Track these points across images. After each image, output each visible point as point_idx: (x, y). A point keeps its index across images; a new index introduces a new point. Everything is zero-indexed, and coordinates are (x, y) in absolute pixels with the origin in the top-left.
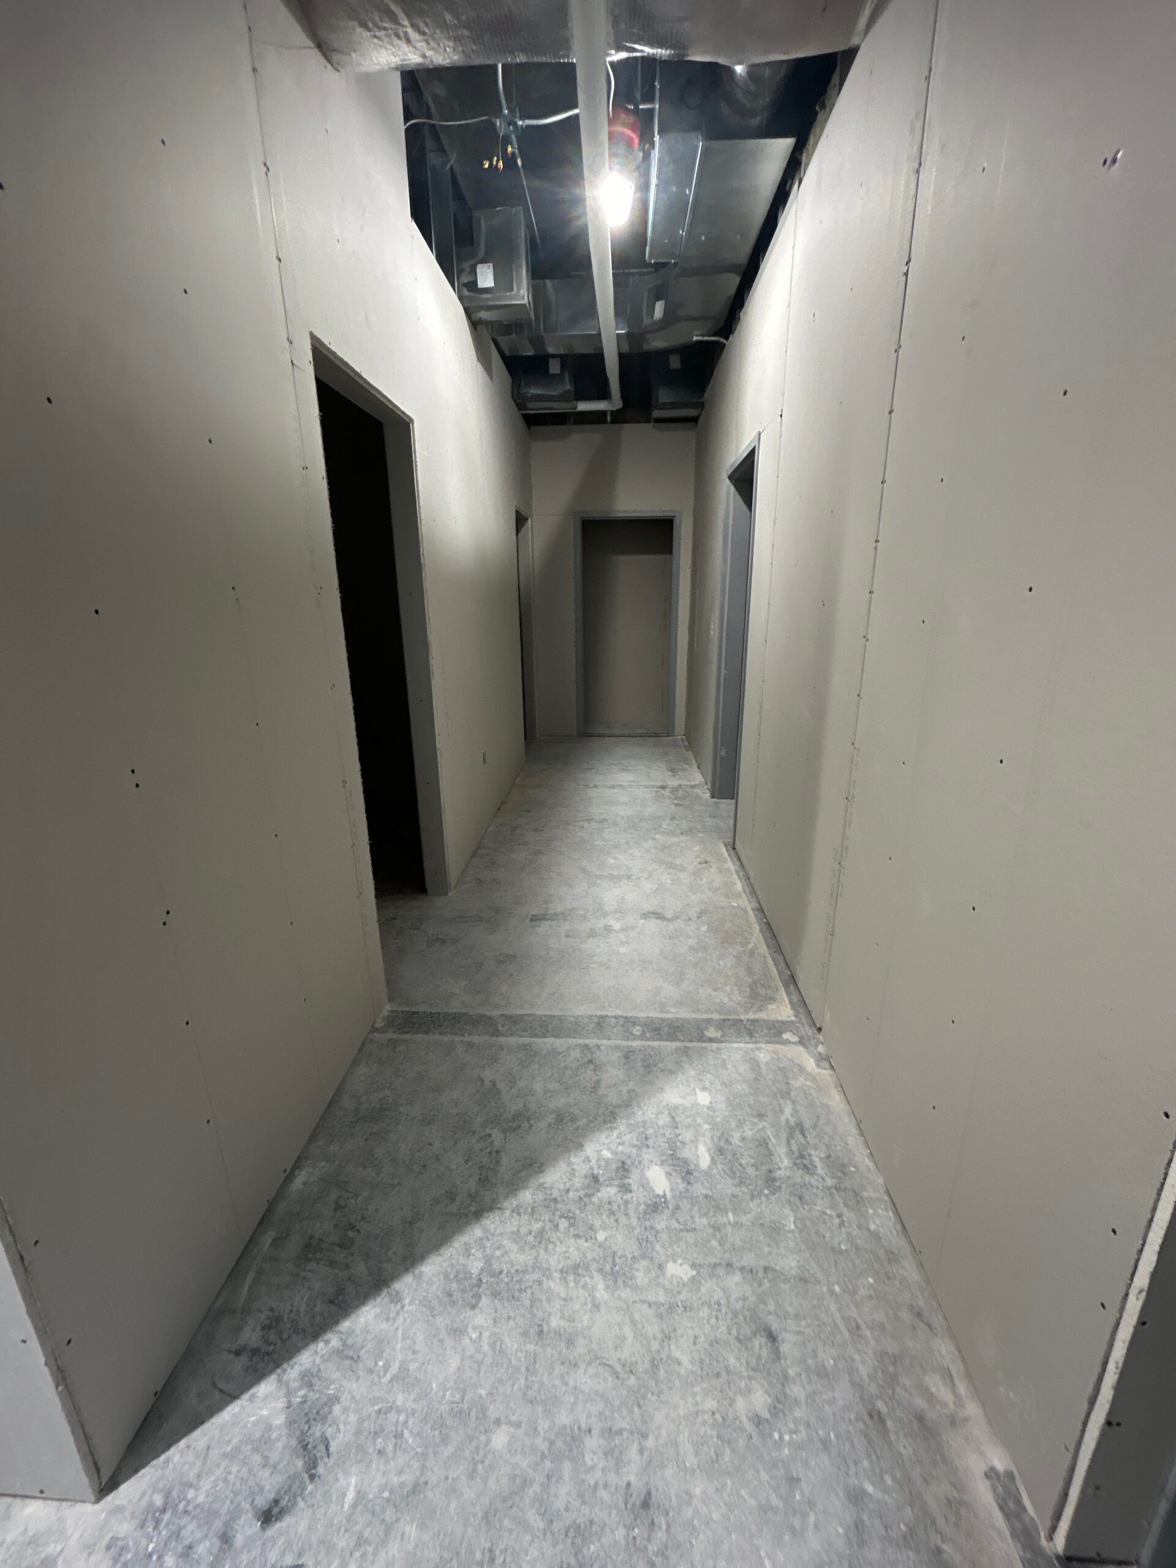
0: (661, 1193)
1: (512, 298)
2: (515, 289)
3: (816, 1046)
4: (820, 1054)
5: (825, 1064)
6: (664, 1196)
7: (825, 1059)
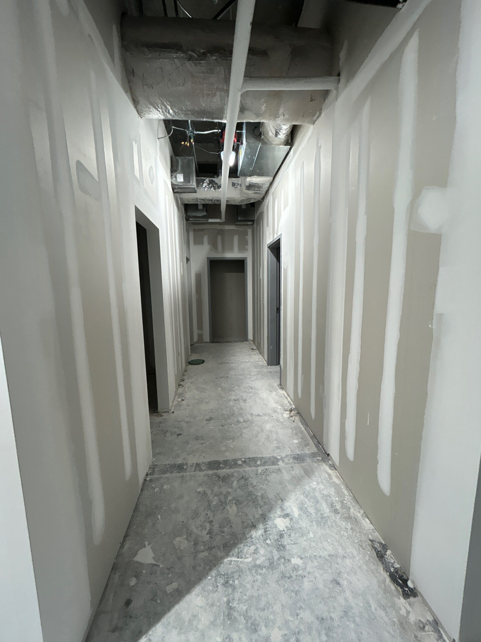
0: (282, 529)
1: (191, 185)
2: (191, 182)
3: (328, 462)
4: (330, 464)
5: (333, 468)
6: (284, 530)
7: (333, 466)
